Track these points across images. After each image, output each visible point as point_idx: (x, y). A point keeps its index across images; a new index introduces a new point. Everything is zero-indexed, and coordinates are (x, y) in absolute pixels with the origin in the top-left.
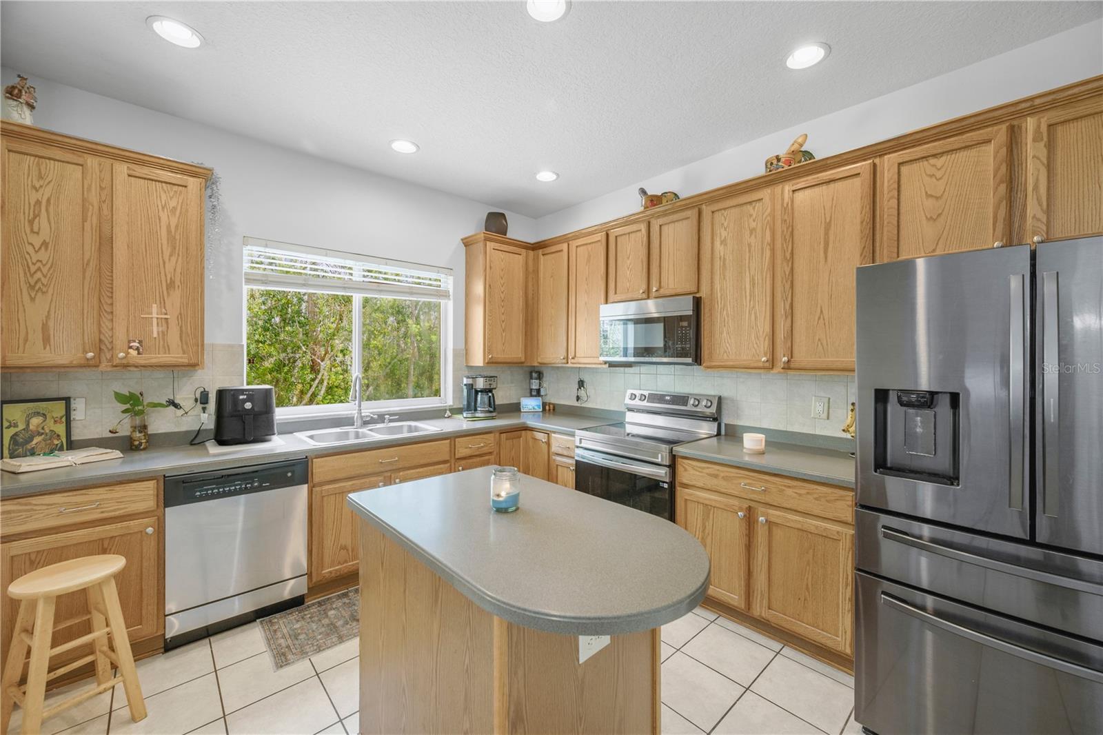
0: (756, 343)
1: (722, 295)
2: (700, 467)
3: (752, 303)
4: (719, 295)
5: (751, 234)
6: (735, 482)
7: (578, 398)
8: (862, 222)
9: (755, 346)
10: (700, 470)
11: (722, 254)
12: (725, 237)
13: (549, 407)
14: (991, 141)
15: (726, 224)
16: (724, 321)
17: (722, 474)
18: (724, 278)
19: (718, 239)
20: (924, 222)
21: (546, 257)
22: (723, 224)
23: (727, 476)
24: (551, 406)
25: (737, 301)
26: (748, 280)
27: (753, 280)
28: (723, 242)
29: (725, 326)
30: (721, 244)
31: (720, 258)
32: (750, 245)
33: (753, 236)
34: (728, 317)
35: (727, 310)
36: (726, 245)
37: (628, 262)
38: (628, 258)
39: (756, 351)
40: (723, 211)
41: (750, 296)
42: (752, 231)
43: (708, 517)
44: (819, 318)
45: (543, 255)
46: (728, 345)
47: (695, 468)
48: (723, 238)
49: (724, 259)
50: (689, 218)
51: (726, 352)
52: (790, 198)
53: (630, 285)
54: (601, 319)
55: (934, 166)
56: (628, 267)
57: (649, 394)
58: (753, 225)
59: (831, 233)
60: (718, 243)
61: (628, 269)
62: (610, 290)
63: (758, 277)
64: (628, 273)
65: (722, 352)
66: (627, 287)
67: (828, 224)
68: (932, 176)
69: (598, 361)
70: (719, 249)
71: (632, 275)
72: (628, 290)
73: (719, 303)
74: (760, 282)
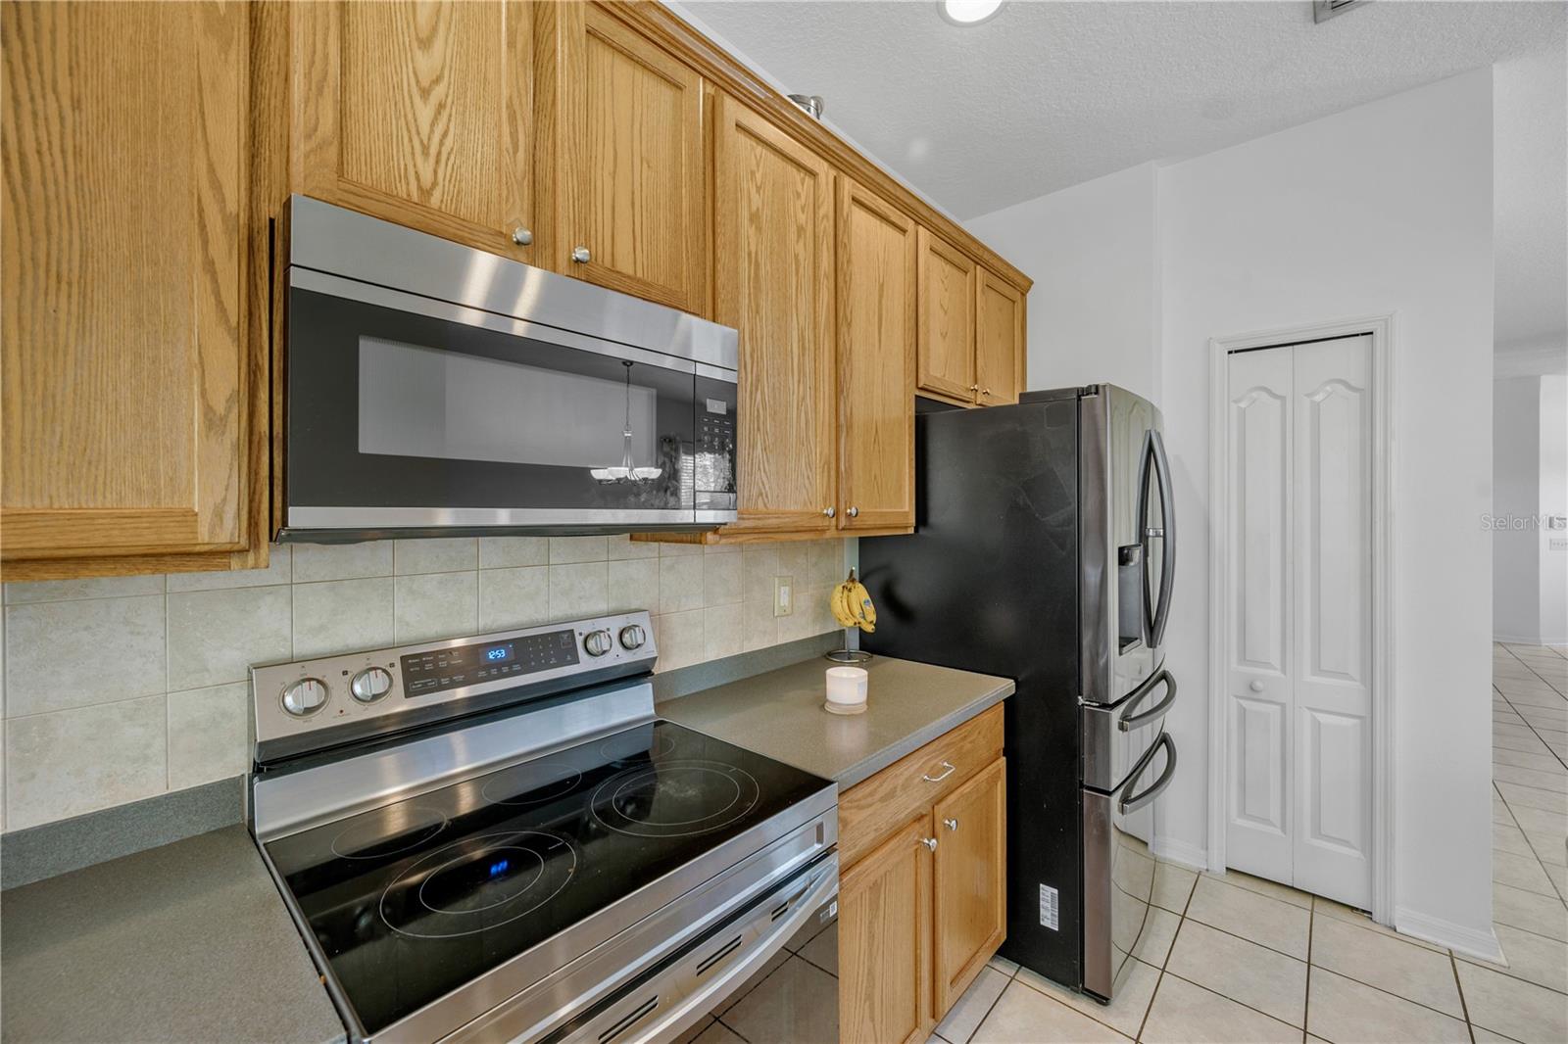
0: (808, 477)
1: (753, 351)
3: (801, 387)
5: (799, 236)
11: (753, 249)
12: (758, 209)
14: (966, 276)
15: (758, 176)
16: (758, 416)
18: (757, 312)
19: (745, 207)
22: (753, 173)
23: (907, 779)
25: (779, 375)
26: (795, 334)
28: (755, 219)
29: (759, 429)
30: (751, 220)
31: (749, 254)
32: (796, 256)
33: (801, 242)
34: (765, 409)
35: (763, 393)
36: (759, 230)
37: (426, 64)
38: (426, 43)
41: (799, 371)
42: (801, 230)
43: (878, 906)
44: (875, 441)
46: (765, 479)
48: (754, 209)
49: (757, 264)
51: (761, 494)
52: (850, 207)
53: (435, 172)
54: (299, 279)
55: (944, 271)
56: (425, 83)
57: (403, 659)
58: (802, 218)
59: (884, 302)
60: (745, 214)
61: (425, 93)
62: (297, 135)
63: (809, 334)
64: (425, 114)
65: (755, 492)
66: (418, 179)
67: (882, 286)
68: (943, 282)
69: (173, 537)
70: (747, 230)
71: (445, 134)
72: (426, 193)
73: (749, 370)
74: (812, 347)
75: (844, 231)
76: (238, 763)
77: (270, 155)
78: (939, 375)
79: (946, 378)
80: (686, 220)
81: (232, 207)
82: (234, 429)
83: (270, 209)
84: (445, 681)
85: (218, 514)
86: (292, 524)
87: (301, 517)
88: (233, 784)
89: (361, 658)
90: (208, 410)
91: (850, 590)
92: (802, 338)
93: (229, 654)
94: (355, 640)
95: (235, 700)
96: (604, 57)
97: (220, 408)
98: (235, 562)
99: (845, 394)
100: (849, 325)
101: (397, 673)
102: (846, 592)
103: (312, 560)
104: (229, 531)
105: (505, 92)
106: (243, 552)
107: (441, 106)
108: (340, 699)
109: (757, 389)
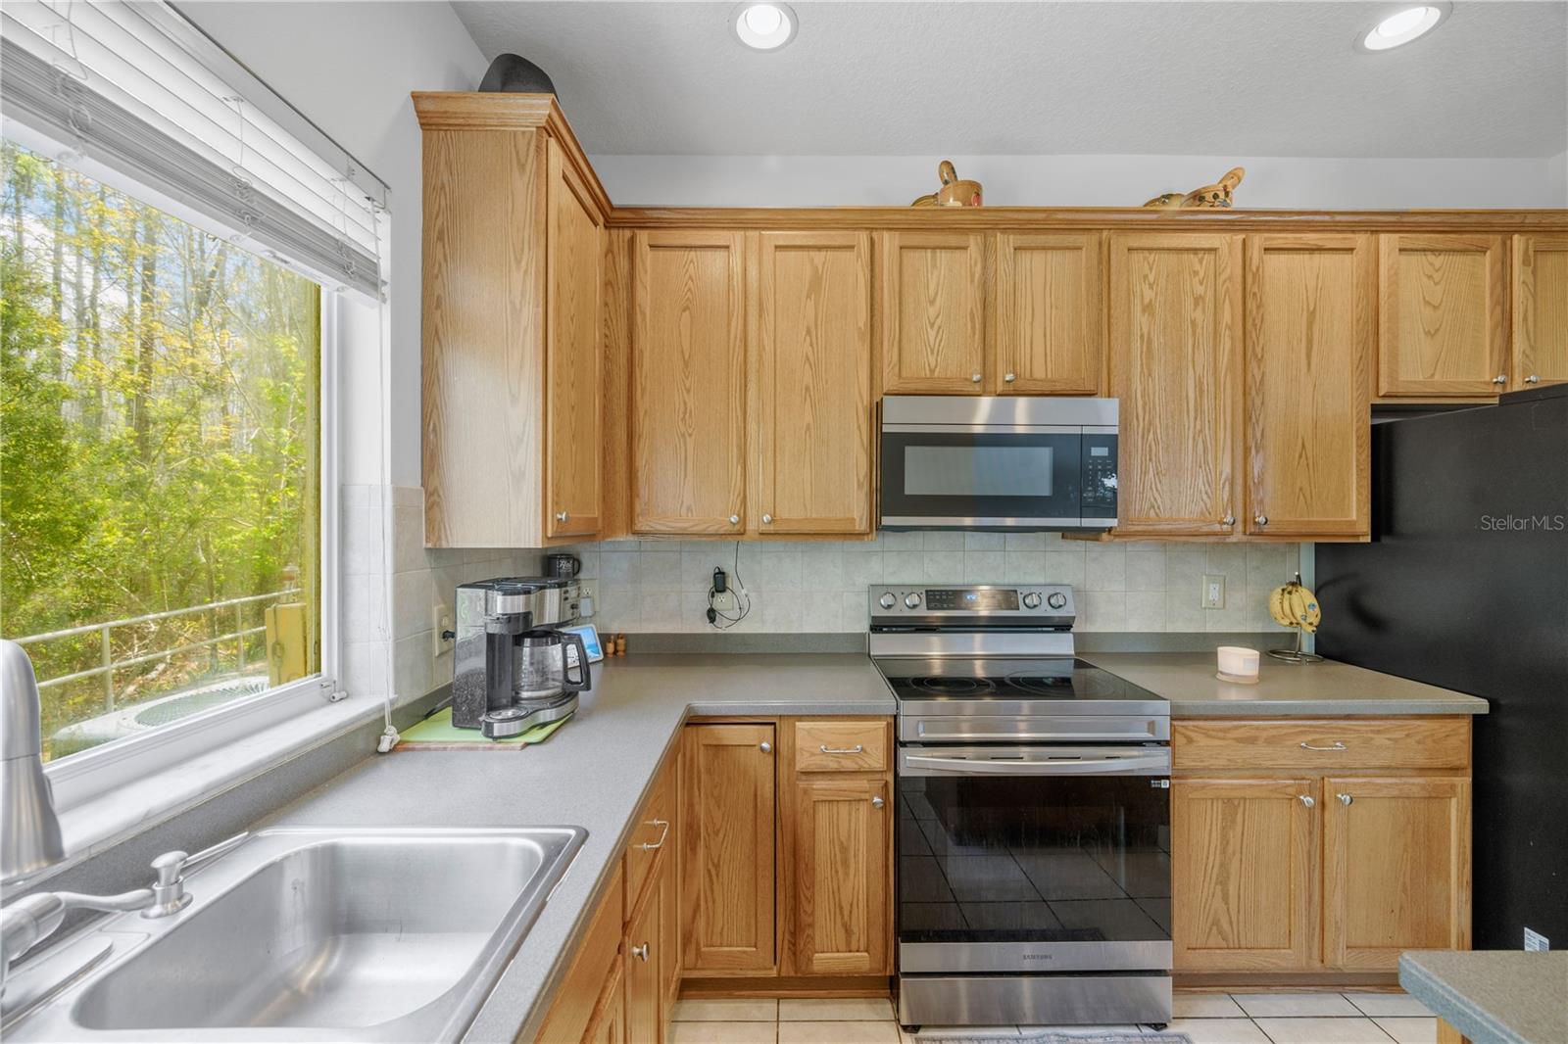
0: (1206, 493)
1: (1145, 404)
2: (1221, 730)
3: (1198, 422)
4: (1140, 403)
5: (1196, 304)
6: (1289, 743)
7: (712, 614)
8: (1358, 321)
9: (1205, 497)
10: (1220, 734)
11: (1145, 331)
12: (1151, 300)
13: (616, 645)
14: (1485, 252)
15: (1151, 278)
16: (1151, 451)
17: (1265, 734)
18: (1150, 375)
19: (1138, 301)
20: (1422, 336)
21: (661, 253)
22: (1146, 277)
23: (1274, 736)
24: (621, 642)
25: (1172, 417)
26: (1191, 383)
27: (1201, 384)
28: (1148, 308)
29: (1150, 460)
30: (1144, 311)
31: (1142, 336)
32: (1193, 323)
33: (1200, 308)
34: (1157, 444)
35: (1155, 433)
36: (1152, 315)
37: (932, 311)
38: (932, 302)
39: (1206, 504)
40: (1146, 253)
41: (1196, 411)
42: (1198, 300)
43: (1234, 821)
44: (1300, 457)
45: (651, 246)
46: (1157, 495)
47: (1211, 732)
48: (1146, 301)
49: (1150, 341)
50: (1080, 248)
51: (1154, 507)
52: (1261, 260)
53: (937, 361)
54: (886, 429)
55: (1431, 264)
56: (932, 321)
57: (927, 591)
58: (1200, 290)
59: (1316, 328)
60: (1138, 309)
61: (932, 325)
62: (885, 366)
63: (1208, 380)
64: (932, 334)
65: (1146, 506)
66: (929, 365)
67: (1312, 315)
68: (1430, 277)
69: (848, 528)
70: (1140, 319)
71: (941, 341)
72: (932, 371)
73: (1141, 418)
74: (1212, 388)
75: (1254, 283)
76: (863, 627)
77: (877, 377)
78: (1421, 378)
79: (1437, 378)
80: (1085, 331)
81: (865, 403)
82: (866, 488)
83: (877, 399)
84: (945, 606)
85: (861, 519)
86: (883, 523)
87: (887, 521)
88: (863, 635)
89: (909, 589)
90: (858, 480)
91: (1290, 593)
92: (1199, 385)
93: (862, 580)
94: (907, 581)
95: (864, 599)
96: (1026, 256)
97: (862, 480)
98: (866, 537)
99: (1254, 420)
100: (1260, 361)
101: (924, 597)
102: (1287, 596)
103: (892, 541)
104: (862, 525)
105: (969, 307)
106: (868, 534)
107: (939, 328)
108: (900, 604)
109: (1149, 431)
